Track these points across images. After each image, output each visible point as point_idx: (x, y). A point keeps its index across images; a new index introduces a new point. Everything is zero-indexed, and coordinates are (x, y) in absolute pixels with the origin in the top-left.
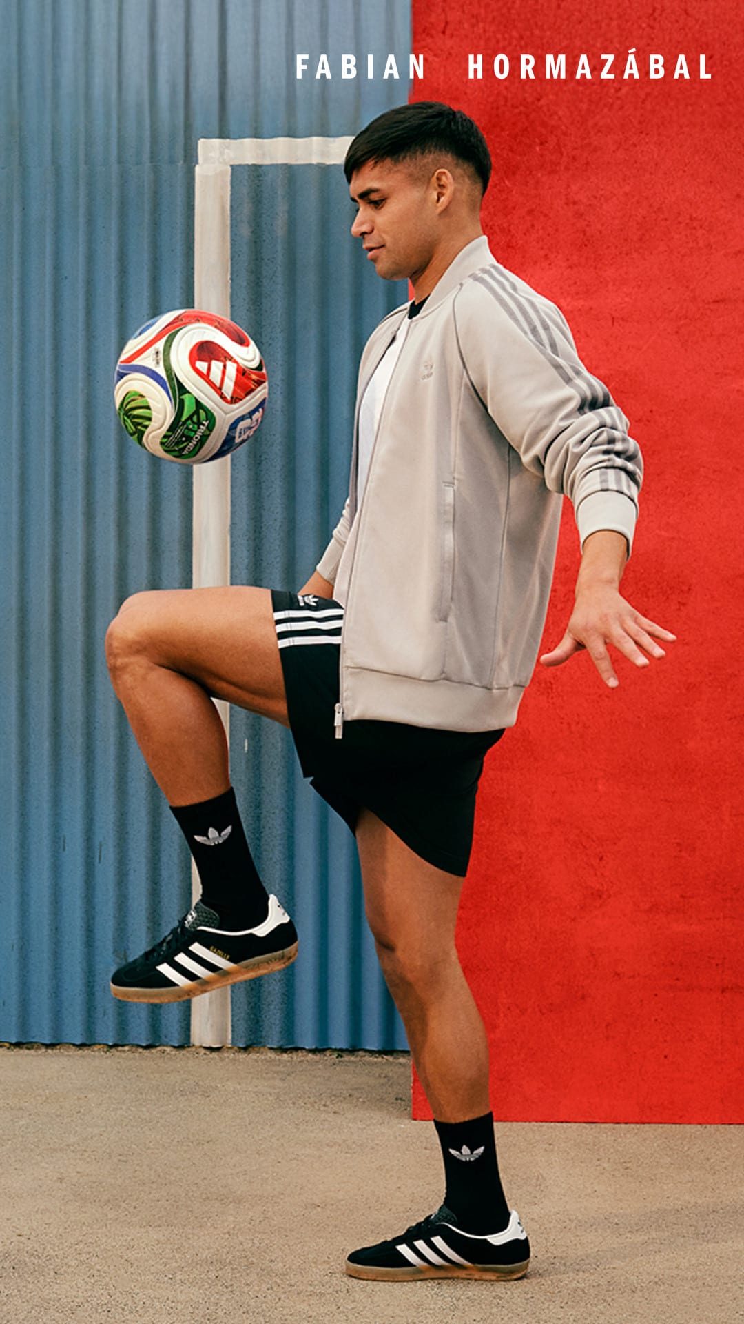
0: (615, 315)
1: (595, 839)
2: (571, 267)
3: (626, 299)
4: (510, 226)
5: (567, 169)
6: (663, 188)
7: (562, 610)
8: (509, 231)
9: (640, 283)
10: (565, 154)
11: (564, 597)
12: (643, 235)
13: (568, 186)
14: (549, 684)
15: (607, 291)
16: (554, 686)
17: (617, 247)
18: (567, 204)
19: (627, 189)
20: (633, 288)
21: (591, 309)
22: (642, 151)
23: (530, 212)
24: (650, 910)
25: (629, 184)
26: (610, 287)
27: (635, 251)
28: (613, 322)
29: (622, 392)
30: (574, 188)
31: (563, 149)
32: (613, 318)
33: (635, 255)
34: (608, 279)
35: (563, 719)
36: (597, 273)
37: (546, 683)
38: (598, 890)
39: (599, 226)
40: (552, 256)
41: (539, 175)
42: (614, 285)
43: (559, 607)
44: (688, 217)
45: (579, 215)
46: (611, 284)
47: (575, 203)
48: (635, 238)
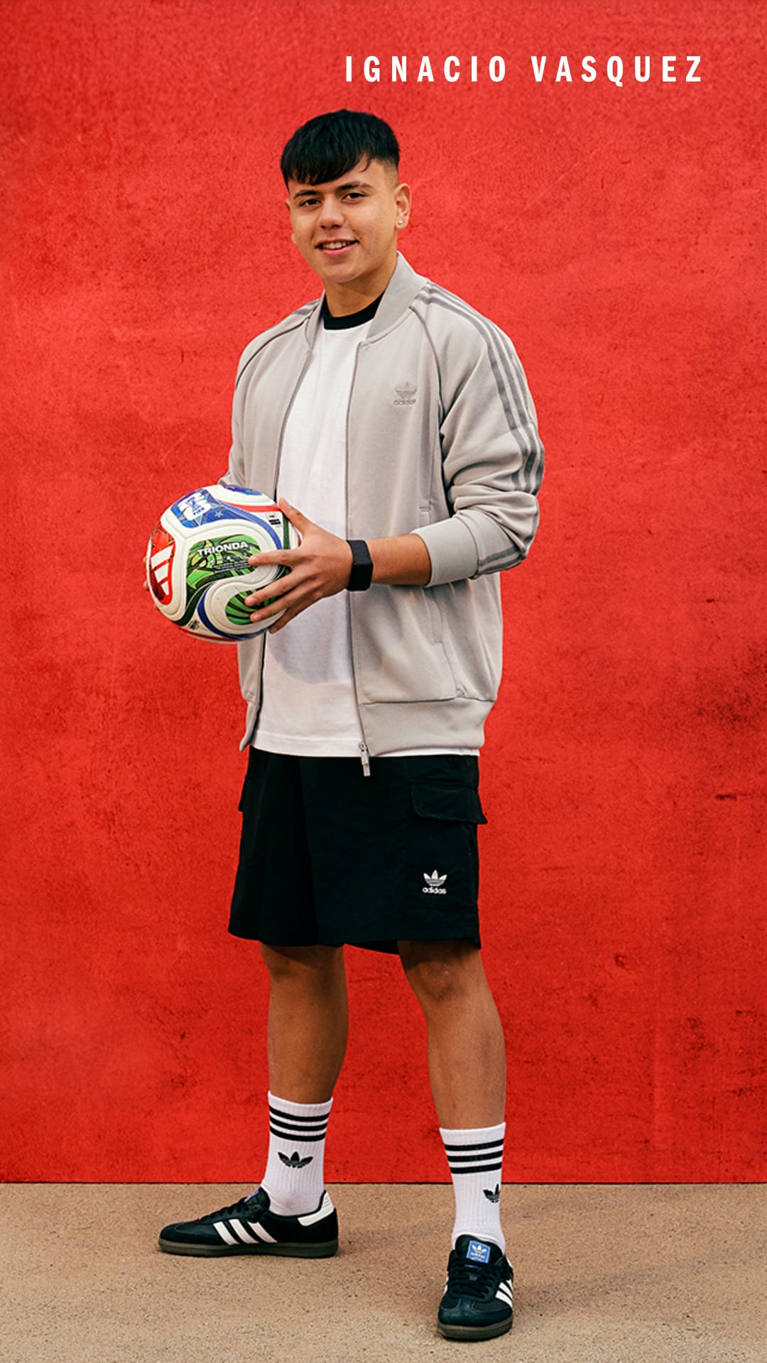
0: (185, 348)
1: (174, 1011)
2: (125, 288)
3: (200, 328)
4: (45, 235)
5: (119, 163)
6: (244, 188)
7: (124, 721)
8: (45, 240)
9: (216, 308)
10: (115, 145)
11: (127, 704)
12: (220, 247)
13: (120, 185)
14: (110, 816)
15: (174, 317)
16: (116, 818)
17: (185, 262)
18: (119, 208)
19: (197, 188)
20: (208, 314)
21: (154, 340)
22: (216, 141)
23: (71, 218)
24: (249, 1100)
25: (199, 183)
26: (178, 312)
27: (209, 267)
28: (183, 356)
29: (195, 446)
30: (129, 188)
31: (112, 139)
32: (183, 352)
33: (209, 272)
34: (175, 303)
35: (129, 859)
36: (160, 296)
37: (106, 813)
38: (180, 1076)
39: (161, 236)
40: (100, 274)
41: (83, 171)
42: (183, 310)
43: (121, 717)
44: (277, 223)
45: (135, 221)
46: (179, 309)
47: (129, 207)
48: (208, 251)
